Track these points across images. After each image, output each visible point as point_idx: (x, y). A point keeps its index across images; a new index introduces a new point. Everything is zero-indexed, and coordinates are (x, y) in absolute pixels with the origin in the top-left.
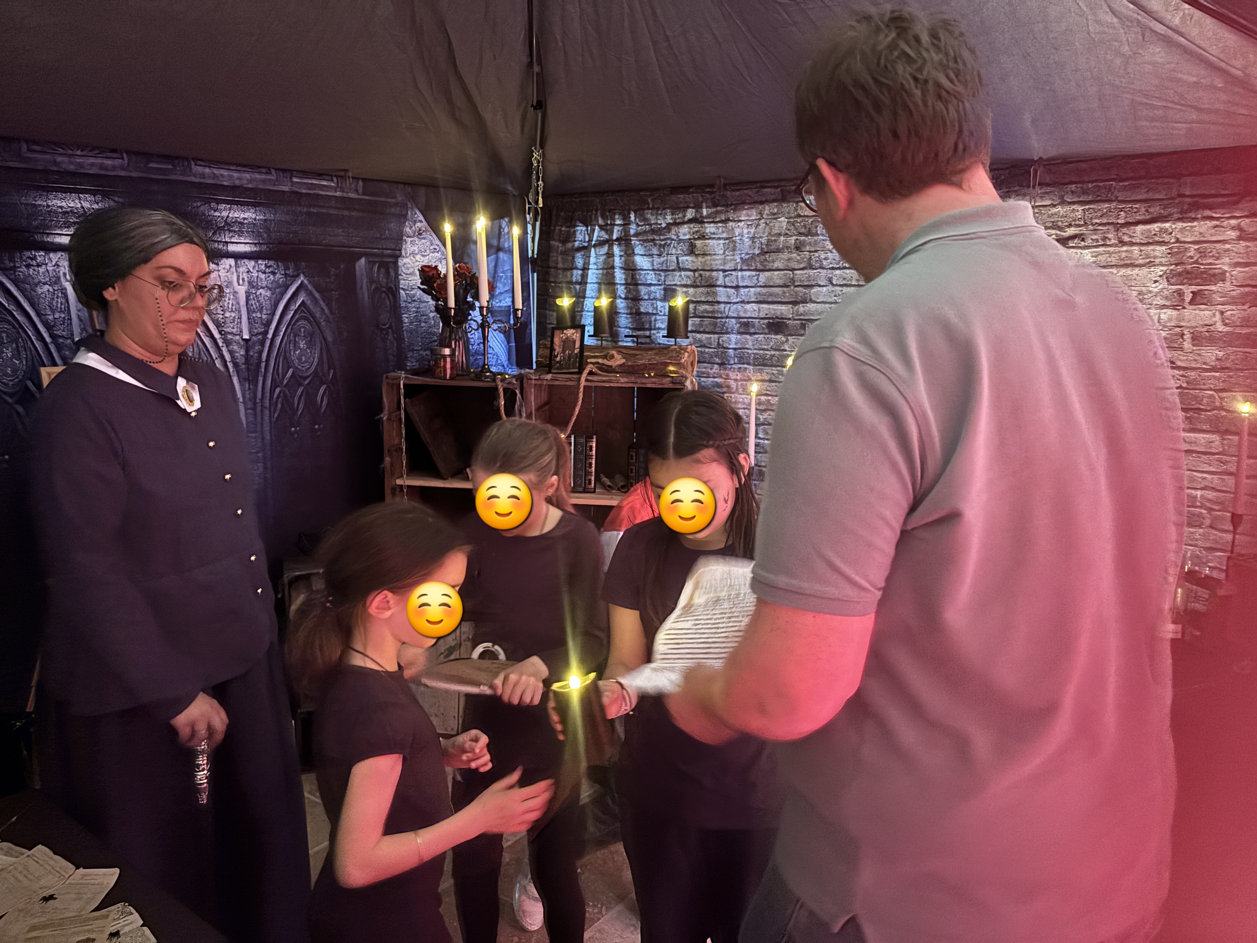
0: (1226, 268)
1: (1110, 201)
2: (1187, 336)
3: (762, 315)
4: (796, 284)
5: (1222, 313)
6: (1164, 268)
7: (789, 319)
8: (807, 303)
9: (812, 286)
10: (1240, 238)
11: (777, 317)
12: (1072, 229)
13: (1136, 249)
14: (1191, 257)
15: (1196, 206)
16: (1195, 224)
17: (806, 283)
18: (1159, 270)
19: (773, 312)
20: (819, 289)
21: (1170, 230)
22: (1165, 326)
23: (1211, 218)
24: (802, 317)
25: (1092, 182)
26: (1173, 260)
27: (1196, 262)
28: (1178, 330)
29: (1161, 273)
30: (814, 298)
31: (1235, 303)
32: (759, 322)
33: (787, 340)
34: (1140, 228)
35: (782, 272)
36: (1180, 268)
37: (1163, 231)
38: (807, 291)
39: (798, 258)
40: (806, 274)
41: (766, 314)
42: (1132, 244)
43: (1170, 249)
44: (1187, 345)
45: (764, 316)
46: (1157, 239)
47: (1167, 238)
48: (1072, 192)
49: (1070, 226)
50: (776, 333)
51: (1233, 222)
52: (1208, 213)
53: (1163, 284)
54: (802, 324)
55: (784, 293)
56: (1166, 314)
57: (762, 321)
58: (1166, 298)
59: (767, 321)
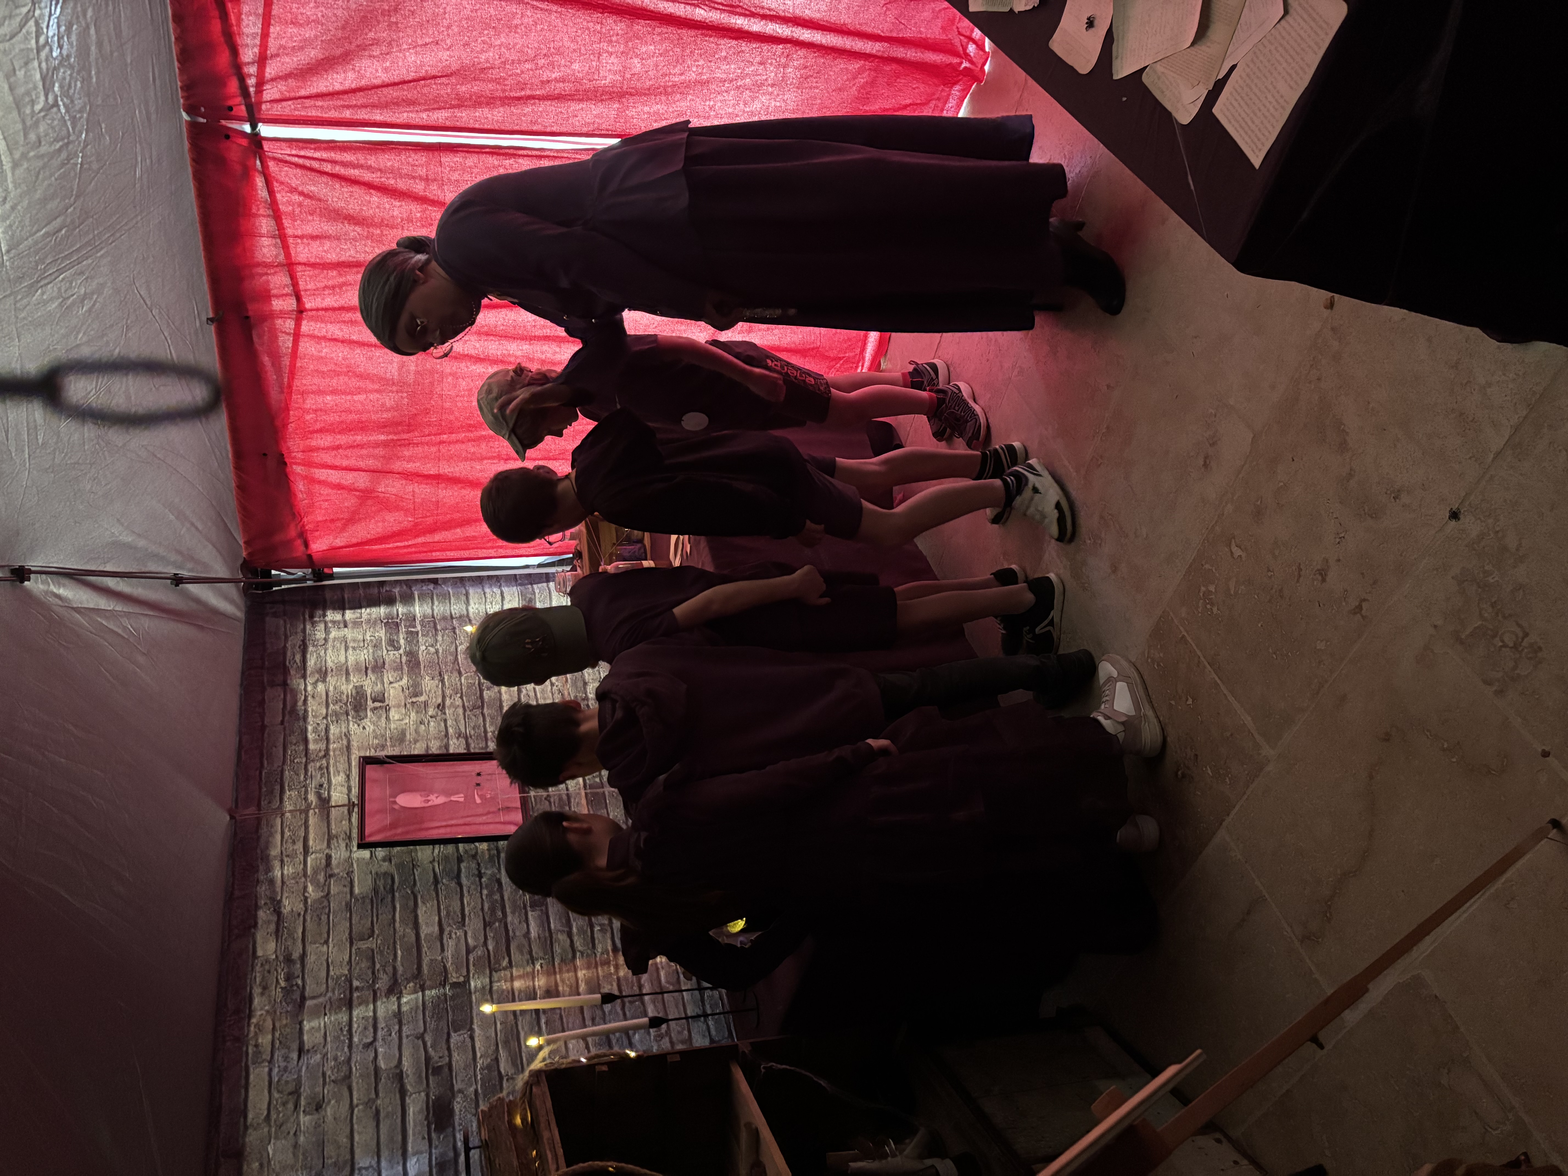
0: (351, 687)
1: (282, 772)
2: (414, 700)
3: (425, 1146)
4: (373, 1096)
5: (391, 683)
6: (351, 723)
7: (427, 1095)
8: (402, 1071)
9: (377, 1070)
10: (324, 681)
11: (427, 1118)
12: (309, 796)
13: (331, 746)
14: (341, 707)
15: (294, 710)
16: (310, 709)
17: (373, 1080)
18: (353, 727)
19: (419, 1128)
20: (380, 1057)
21: (315, 725)
22: (406, 714)
23: (305, 700)
24: (424, 1075)
25: (260, 788)
26: (344, 717)
27: (346, 704)
28: (408, 706)
29: (356, 725)
30: (395, 1062)
31: (382, 676)
32: (436, 1147)
33: (460, 1091)
34: (312, 746)
35: (356, 1126)
36: (352, 713)
37: (315, 730)
38: (385, 1075)
39: (333, 1102)
40: (357, 1083)
41: (424, 1138)
42: (327, 750)
43: (332, 722)
44: (422, 699)
45: (426, 1141)
46: (323, 734)
47: (323, 727)
48: (269, 803)
49: (306, 799)
50: (451, 1112)
51: (309, 688)
52: (300, 703)
53: (366, 722)
54: (433, 1074)
55: (387, 1116)
56: (394, 714)
57: (435, 1142)
58: (379, 718)
59: (434, 1135)
